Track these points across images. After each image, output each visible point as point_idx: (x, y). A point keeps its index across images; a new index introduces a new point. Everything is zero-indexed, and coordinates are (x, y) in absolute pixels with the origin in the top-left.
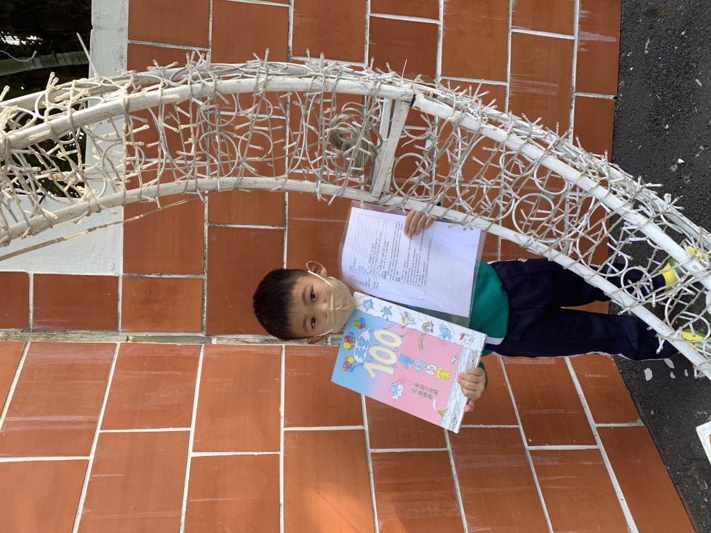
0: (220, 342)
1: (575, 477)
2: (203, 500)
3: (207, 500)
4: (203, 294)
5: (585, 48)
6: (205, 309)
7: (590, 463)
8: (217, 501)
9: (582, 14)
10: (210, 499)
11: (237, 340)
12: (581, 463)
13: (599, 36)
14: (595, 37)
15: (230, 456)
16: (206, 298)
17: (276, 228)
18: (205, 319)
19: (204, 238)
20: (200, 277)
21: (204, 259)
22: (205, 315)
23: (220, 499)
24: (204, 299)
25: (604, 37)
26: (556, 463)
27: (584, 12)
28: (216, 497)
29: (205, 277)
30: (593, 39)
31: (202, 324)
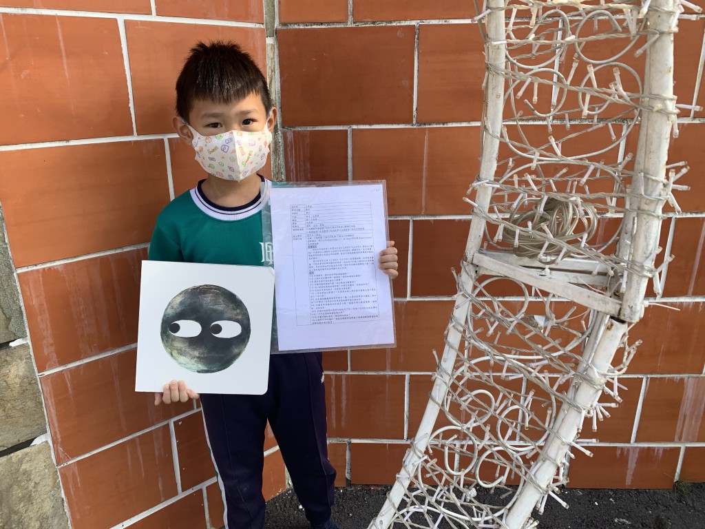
0: (268, 49)
1: (143, 475)
2: (61, 38)
3: (62, 44)
4: (328, 23)
5: (620, 455)
6: (309, 27)
7: (161, 488)
8: (61, 57)
9: (658, 450)
10: (63, 48)
11: (273, 71)
12: (160, 479)
13: (633, 468)
14: (632, 464)
15: (124, 70)
16: (323, 27)
17: (415, 113)
18: (296, 27)
19: (400, 20)
20: (350, 19)
21: (374, 23)
22: (301, 27)
23: (65, 61)
24: (322, 24)
25: (631, 473)
26: (157, 454)
27: (661, 452)
28: (67, 56)
29: (350, 25)
30: (630, 462)
31: (291, 24)
